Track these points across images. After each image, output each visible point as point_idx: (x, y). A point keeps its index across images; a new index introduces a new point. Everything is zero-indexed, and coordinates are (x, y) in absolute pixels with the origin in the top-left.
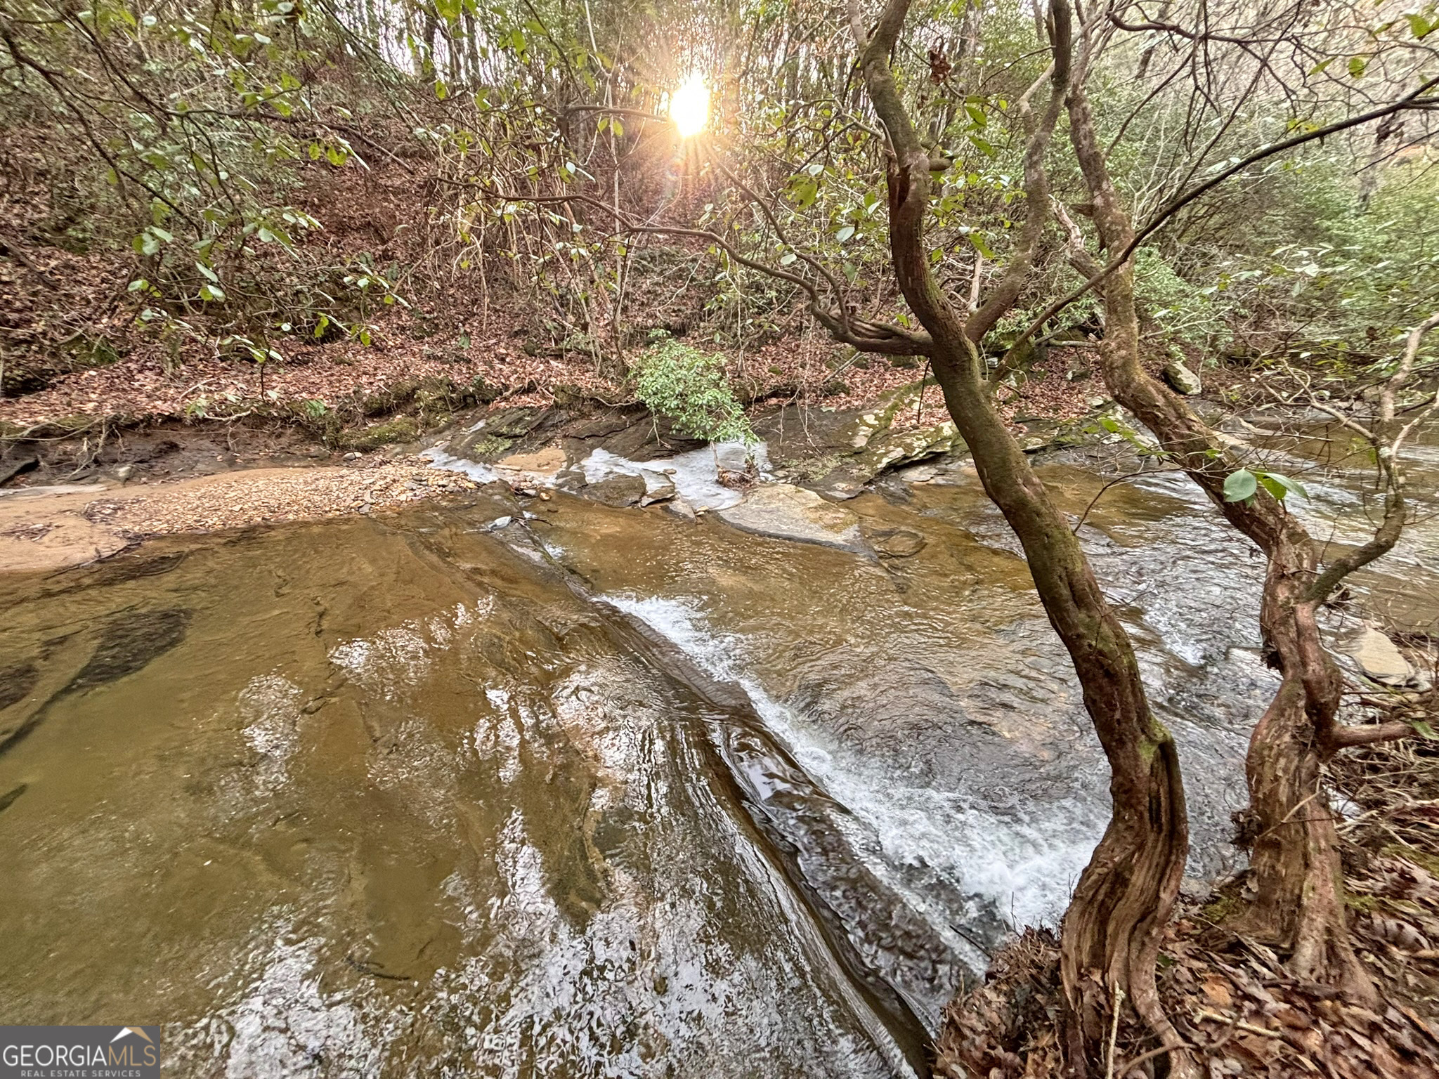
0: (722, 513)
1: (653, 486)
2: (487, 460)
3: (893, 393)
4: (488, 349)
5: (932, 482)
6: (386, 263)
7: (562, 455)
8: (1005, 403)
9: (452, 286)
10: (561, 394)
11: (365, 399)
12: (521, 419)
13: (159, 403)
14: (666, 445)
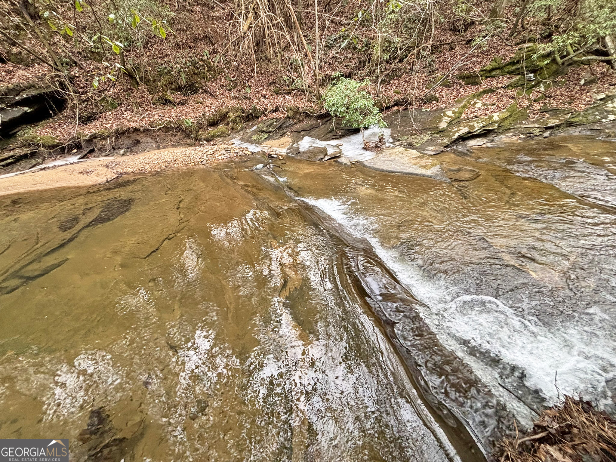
0: (364, 163)
1: (331, 151)
2: (257, 143)
3: (464, 99)
4: (258, 92)
5: (484, 146)
6: (214, 55)
7: (290, 140)
8: (535, 101)
9: (242, 64)
10: (290, 112)
11: (207, 118)
12: (272, 124)
13: (131, 123)
14: (339, 132)
